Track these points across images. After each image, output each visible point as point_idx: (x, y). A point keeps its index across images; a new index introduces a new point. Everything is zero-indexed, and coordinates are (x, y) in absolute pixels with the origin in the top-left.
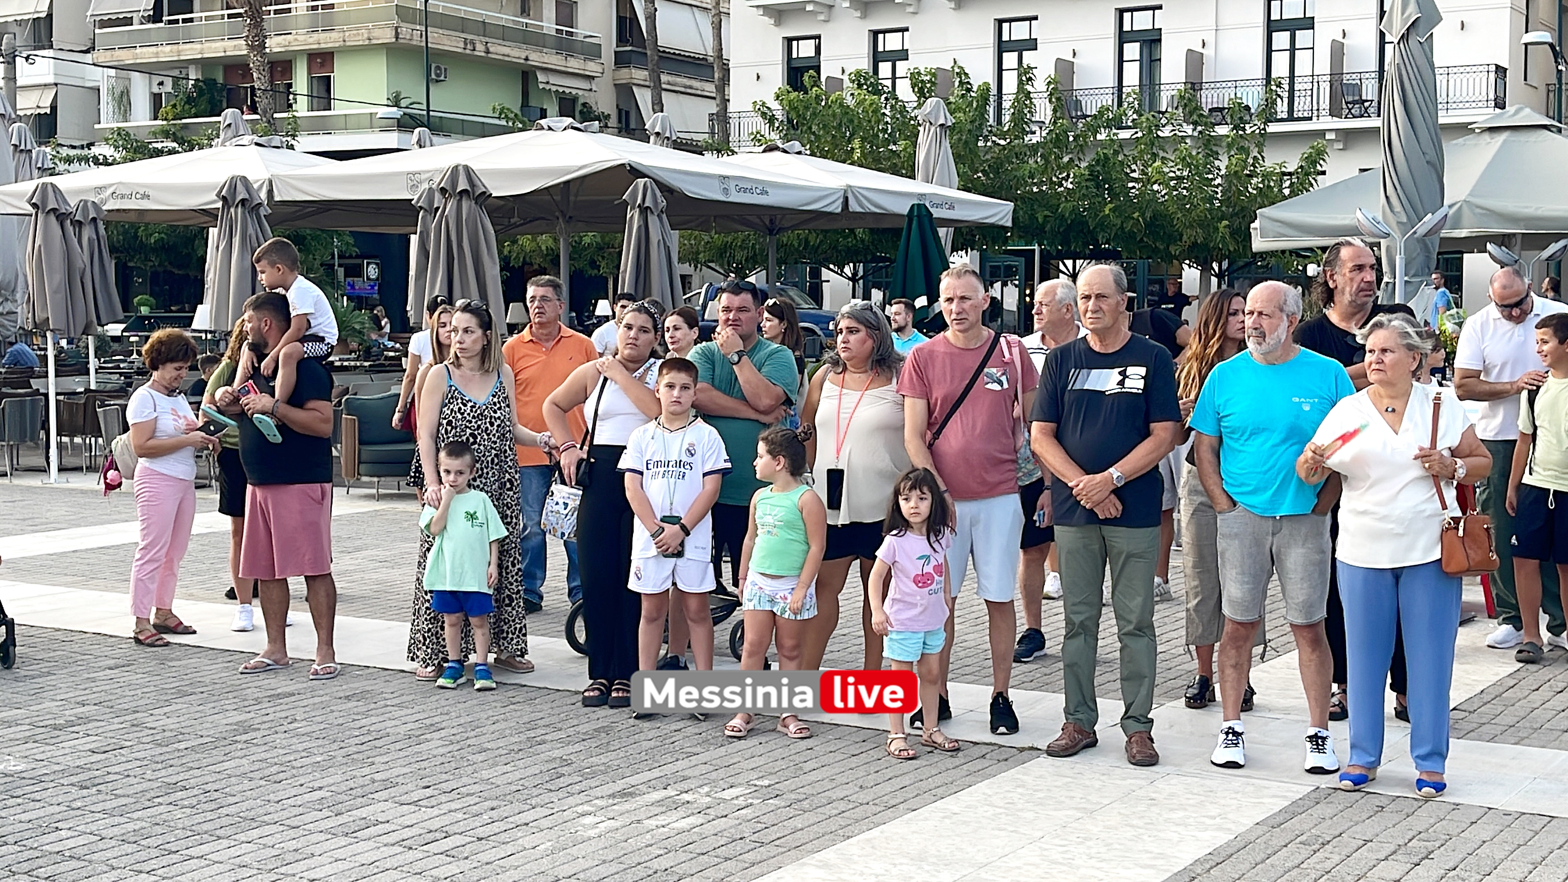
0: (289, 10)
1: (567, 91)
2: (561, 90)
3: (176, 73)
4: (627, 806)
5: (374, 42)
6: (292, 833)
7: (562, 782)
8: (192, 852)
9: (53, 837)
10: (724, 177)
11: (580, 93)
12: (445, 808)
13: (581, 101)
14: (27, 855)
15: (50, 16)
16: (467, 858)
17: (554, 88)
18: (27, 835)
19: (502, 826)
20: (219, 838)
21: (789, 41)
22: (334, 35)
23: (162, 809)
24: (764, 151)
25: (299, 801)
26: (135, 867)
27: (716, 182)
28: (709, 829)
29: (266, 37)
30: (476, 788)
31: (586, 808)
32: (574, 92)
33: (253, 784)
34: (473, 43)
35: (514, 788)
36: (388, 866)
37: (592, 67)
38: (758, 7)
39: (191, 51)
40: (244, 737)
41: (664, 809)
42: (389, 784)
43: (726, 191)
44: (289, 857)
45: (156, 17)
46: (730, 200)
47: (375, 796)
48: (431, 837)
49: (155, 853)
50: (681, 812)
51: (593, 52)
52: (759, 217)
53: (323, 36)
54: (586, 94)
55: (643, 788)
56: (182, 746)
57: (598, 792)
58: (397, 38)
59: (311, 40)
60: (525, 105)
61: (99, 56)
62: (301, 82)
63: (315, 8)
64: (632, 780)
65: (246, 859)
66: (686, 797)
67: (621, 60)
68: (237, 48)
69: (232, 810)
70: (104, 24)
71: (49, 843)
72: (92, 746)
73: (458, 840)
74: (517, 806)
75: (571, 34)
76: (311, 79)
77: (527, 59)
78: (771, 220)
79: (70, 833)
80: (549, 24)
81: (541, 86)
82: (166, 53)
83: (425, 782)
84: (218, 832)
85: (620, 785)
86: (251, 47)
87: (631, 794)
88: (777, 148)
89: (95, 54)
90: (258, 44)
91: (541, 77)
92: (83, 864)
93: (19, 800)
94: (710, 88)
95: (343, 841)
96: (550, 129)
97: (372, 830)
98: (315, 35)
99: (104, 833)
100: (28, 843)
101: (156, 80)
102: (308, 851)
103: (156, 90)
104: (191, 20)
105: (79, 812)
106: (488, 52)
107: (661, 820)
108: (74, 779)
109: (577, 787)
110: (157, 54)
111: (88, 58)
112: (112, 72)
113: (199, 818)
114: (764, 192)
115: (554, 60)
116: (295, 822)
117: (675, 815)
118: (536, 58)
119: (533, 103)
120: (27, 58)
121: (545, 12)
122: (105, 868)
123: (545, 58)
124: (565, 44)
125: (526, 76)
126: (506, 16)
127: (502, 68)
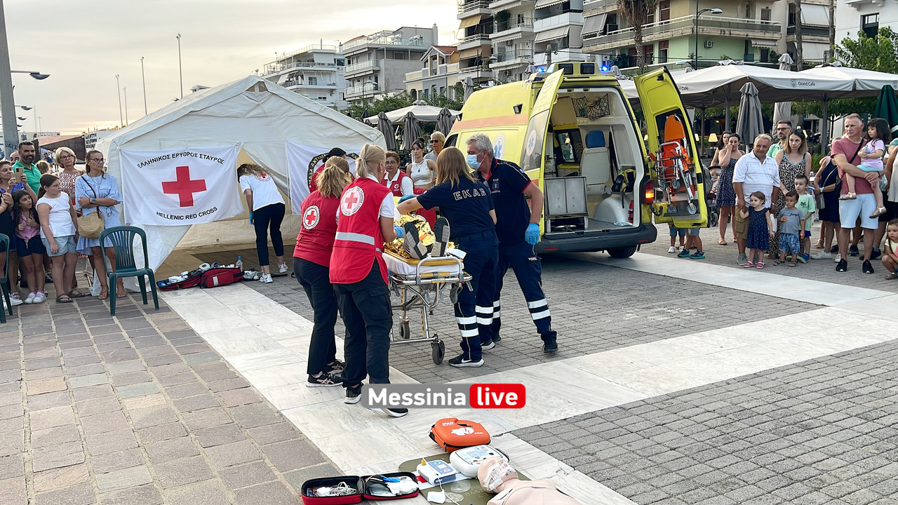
0: (653, 25)
1: (765, 47)
3: (611, 53)
4: (646, 312)
5: (684, 34)
7: (629, 303)
10: (793, 79)
11: (770, 47)
12: (584, 307)
13: (771, 50)
15: (568, 36)
17: (759, 46)
21: (864, 17)
22: (669, 33)
24: (821, 67)
28: (670, 321)
29: (642, 37)
30: (599, 302)
31: (631, 311)
32: (768, 47)
34: (724, 31)
35: (612, 303)
37: (776, 36)
38: (849, 3)
39: (616, 44)
41: (659, 314)
43: (794, 85)
45: (604, 33)
46: (796, 88)
50: (664, 315)
51: (777, 29)
53: (665, 34)
54: (773, 47)
57: (639, 307)
58: (693, 32)
59: (660, 36)
60: (746, 53)
61: (585, 49)
62: (656, 53)
63: (662, 23)
67: (790, 32)
68: (630, 41)
70: (586, 37)
74: (608, 309)
75: (768, 23)
76: (660, 51)
77: (747, 35)
78: (825, 95)
80: (758, 20)
81: (753, 46)
82: (608, 46)
83: (583, 299)
85: (649, 305)
86: (636, 41)
87: (650, 308)
88: (829, 65)
89: (583, 48)
90: (639, 40)
91: (753, 42)
94: (827, 39)
96: (722, 65)
98: (662, 34)
101: (604, 56)
103: (604, 60)
104: (617, 33)
106: (730, 34)
107: (655, 317)
109: (633, 305)
110: (604, 47)
111: (581, 50)
112: (589, 55)
114: (813, 84)
115: (759, 34)
117: (660, 316)
118: (751, 34)
119: (749, 53)
120: (556, 53)
121: (757, 16)
123: (756, 34)
124: (765, 28)
125: (747, 42)
126: (739, 19)
127: (737, 40)
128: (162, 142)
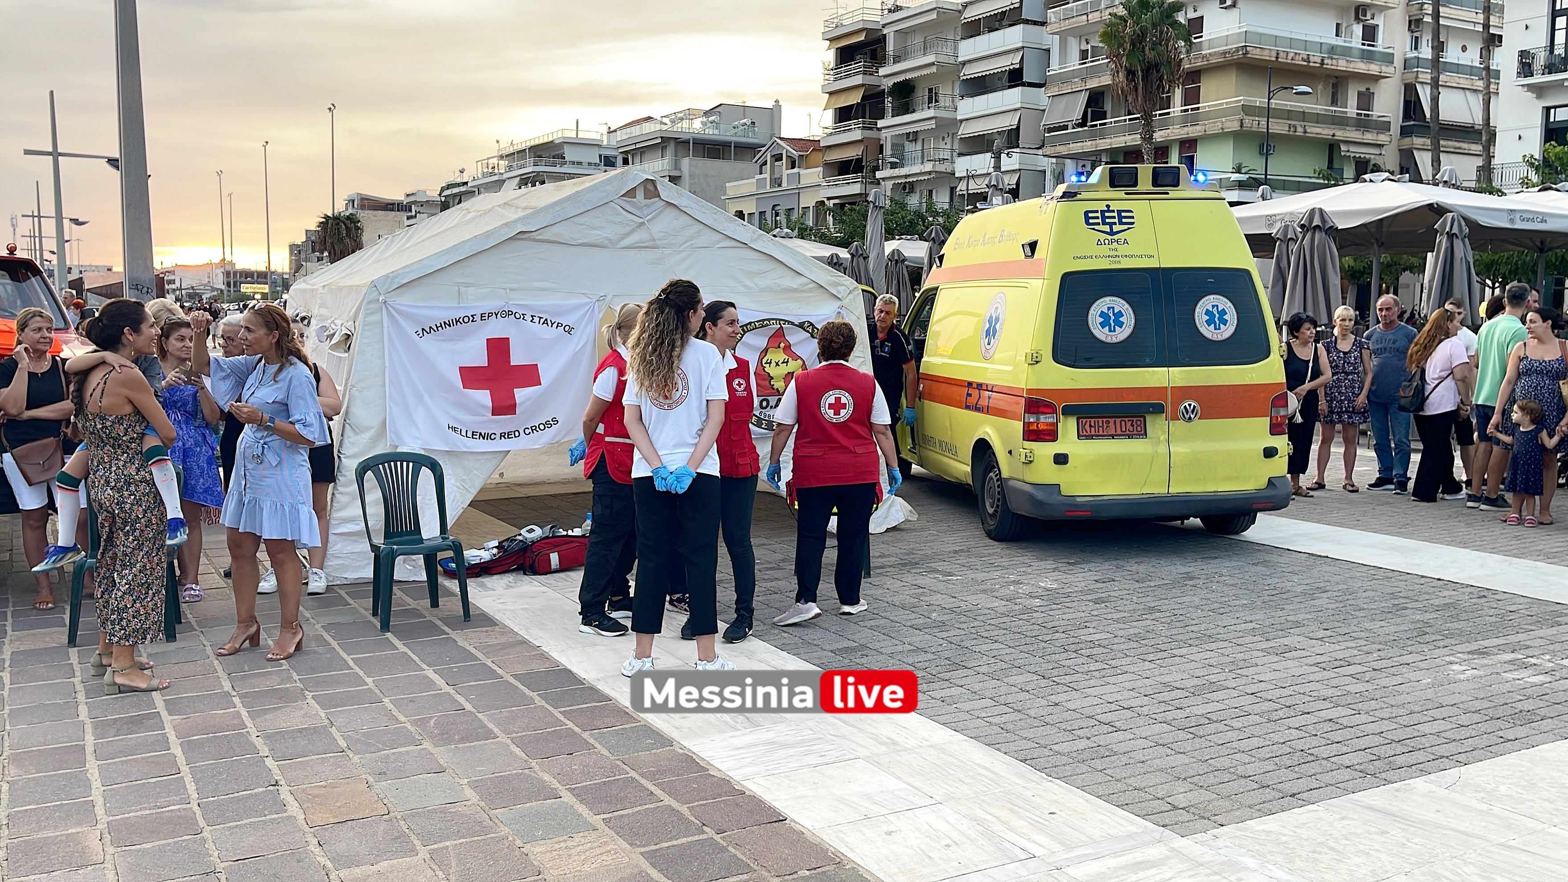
0: (1168, 113)
1: (1362, 156)
2: (1358, 155)
3: (1094, 159)
4: (1485, 661)
5: (1226, 130)
6: (1239, 648)
7: (1427, 638)
8: (1176, 652)
9: (1085, 631)
10: (1511, 211)
11: (1372, 157)
12: (1343, 645)
13: (1372, 163)
14: (1072, 640)
15: (1018, 127)
16: (1368, 681)
17: (1352, 155)
18: (1070, 628)
19: (1389, 663)
20: (1191, 646)
21: (1548, 109)
22: (1198, 128)
23: (1149, 622)
24: (1539, 191)
25: (1238, 628)
26: (1142, 657)
27: (1505, 214)
29: (1154, 132)
30: (1363, 635)
31: (1452, 658)
32: (1367, 156)
33: (1205, 614)
34: (1295, 127)
35: (1392, 638)
36: (1311, 679)
37: (1383, 138)
38: (1522, 86)
39: (1104, 144)
40: (1191, 583)
41: (1516, 667)
42: (1298, 624)
43: (1512, 221)
44: (1241, 664)
45: (1083, 124)
46: (1516, 227)
47: (1291, 631)
48: (1338, 663)
49: (1151, 650)
50: (1531, 671)
51: (1384, 127)
52: (1531, 239)
53: (1191, 128)
54: (1377, 157)
55: (1495, 651)
56: (1152, 584)
57: (1458, 648)
58: (1241, 126)
59: (1183, 132)
60: (1330, 166)
61: (1048, 150)
62: (1174, 161)
63: (1187, 110)
64: (1486, 643)
65: (1212, 662)
66: (1533, 661)
67: (1405, 132)
68: (1133, 139)
69: (1194, 628)
70: (1050, 130)
71: (1084, 635)
72: (1096, 578)
73: (1360, 669)
74: (1396, 651)
75: (1368, 115)
76: (1181, 158)
77: (1334, 135)
78: (1542, 243)
79: (1095, 631)
80: (1352, 110)
81: (1343, 154)
82: (1088, 146)
83: (1325, 626)
84: (1189, 642)
85: (1474, 646)
86: (1144, 139)
87: (1484, 653)
88: (1551, 188)
89: (1045, 149)
90: (1148, 137)
91: (1343, 148)
92: (1108, 651)
93: (1059, 606)
94: (1477, 148)
95: (1276, 659)
96: (1371, 181)
97: (1294, 654)
98: (1186, 129)
99: (1117, 633)
100: (1072, 633)
101: (1081, 163)
102: (1254, 661)
104: (1105, 124)
105: (1097, 618)
106: (1305, 132)
107: (1515, 675)
108: (1090, 597)
109: (1441, 644)
110: (1082, 147)
111: (1040, 152)
112: (1054, 160)
113: (1174, 631)
114: (1544, 221)
115: (1354, 135)
116: (1240, 641)
117: (1527, 672)
118: (1340, 134)
119: (1336, 165)
120: (1008, 154)
121: (1349, 102)
122: (1122, 655)
123: (1348, 134)
124: (1363, 123)
125: (1332, 147)
126: (1319, 106)
127: (1315, 143)
128: (463, 289)
